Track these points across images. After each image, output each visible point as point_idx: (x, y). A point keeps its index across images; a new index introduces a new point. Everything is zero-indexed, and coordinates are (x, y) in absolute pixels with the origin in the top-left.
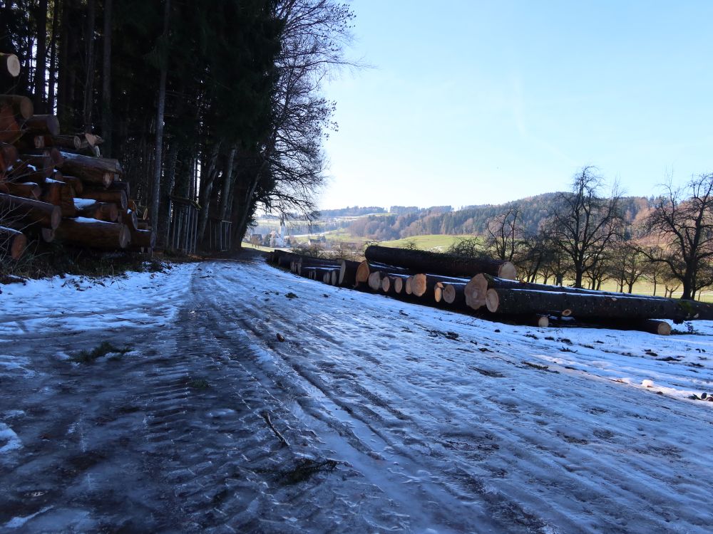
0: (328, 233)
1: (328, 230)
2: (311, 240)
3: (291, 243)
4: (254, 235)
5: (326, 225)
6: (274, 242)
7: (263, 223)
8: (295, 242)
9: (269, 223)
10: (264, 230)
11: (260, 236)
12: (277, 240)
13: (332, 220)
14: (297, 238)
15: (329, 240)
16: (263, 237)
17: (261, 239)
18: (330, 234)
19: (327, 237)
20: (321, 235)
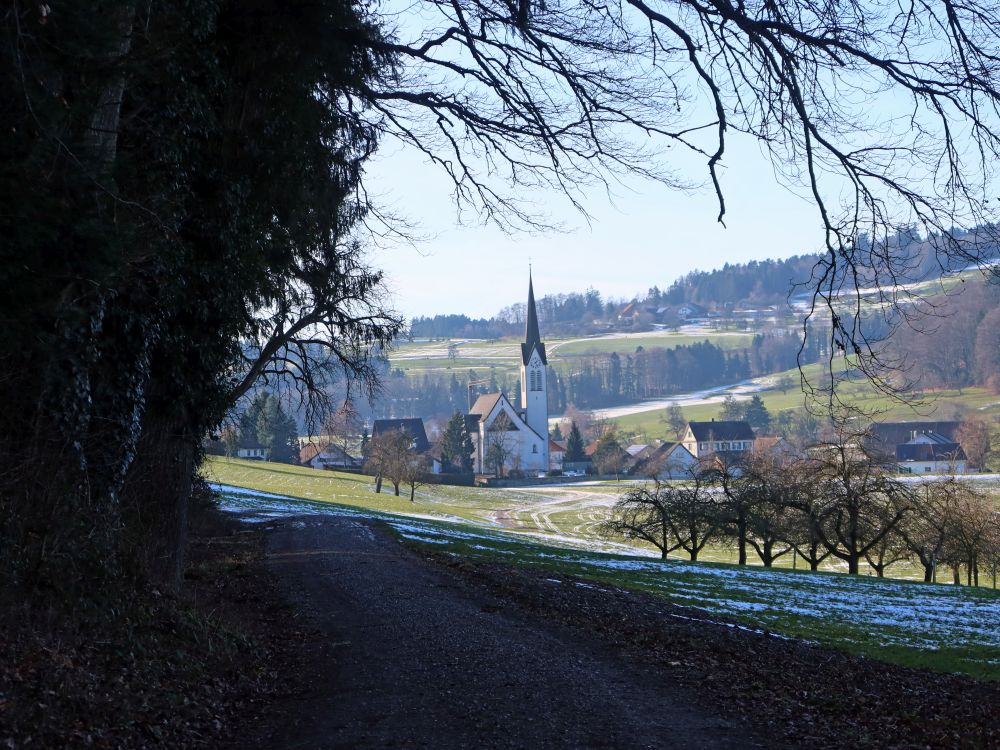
0: (771, 381)
1: (766, 369)
2: (701, 431)
3: (589, 451)
4: (381, 426)
5: (758, 341)
6: (497, 454)
7: (427, 362)
8: (611, 445)
9: (453, 358)
10: (431, 394)
11: (417, 426)
12: (510, 440)
13: (786, 314)
14: (614, 423)
15: (785, 418)
16: (434, 430)
17: (424, 445)
18: (784, 387)
19: (773, 405)
20: (741, 394)
